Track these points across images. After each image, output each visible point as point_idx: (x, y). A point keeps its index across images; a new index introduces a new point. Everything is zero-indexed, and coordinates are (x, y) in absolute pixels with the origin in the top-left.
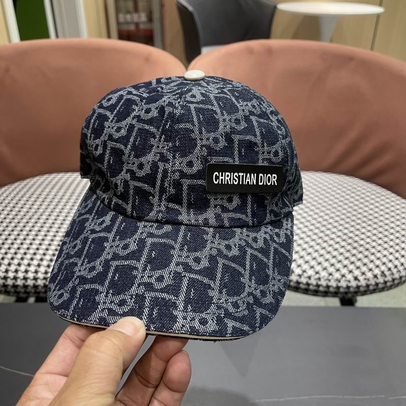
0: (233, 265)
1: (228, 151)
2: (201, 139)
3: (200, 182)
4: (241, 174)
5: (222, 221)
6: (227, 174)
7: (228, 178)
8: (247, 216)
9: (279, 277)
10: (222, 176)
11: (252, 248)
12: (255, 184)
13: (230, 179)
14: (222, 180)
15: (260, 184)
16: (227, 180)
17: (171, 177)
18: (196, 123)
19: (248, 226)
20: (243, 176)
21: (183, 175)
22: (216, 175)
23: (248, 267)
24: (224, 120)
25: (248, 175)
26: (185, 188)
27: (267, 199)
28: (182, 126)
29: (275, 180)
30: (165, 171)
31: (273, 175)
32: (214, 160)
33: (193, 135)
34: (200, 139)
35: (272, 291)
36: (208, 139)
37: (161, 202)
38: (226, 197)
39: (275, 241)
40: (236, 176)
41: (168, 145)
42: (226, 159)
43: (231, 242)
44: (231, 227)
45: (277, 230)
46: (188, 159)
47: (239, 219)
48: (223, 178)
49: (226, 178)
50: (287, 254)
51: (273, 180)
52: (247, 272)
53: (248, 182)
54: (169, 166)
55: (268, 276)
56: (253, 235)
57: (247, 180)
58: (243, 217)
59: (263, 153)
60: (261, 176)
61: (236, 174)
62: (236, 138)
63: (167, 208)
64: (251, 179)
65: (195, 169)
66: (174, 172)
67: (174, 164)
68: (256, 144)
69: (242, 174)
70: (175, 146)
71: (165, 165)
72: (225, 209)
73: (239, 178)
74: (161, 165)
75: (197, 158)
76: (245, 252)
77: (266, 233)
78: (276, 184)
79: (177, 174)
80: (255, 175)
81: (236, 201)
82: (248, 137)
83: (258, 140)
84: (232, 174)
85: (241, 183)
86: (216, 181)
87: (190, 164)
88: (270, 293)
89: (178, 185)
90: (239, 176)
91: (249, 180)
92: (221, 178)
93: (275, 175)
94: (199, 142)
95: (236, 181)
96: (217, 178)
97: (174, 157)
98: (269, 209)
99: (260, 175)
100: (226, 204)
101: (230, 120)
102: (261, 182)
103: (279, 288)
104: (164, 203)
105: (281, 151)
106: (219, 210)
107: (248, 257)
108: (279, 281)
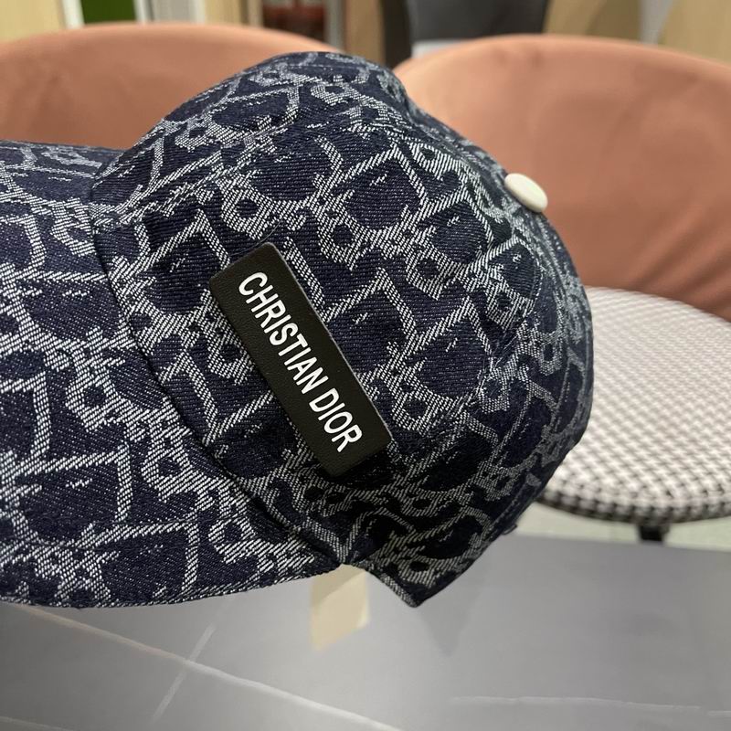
0: (43, 421)
1: (337, 279)
2: (322, 202)
3: (221, 254)
4: (302, 341)
5: (168, 360)
6: (280, 304)
7: (272, 315)
8: (220, 418)
9: (92, 569)
10: (267, 295)
11: (136, 464)
12: (304, 391)
13: (273, 321)
14: (258, 301)
15: (313, 405)
16: (267, 315)
17: (196, 188)
18: (353, 172)
19: (197, 436)
20: (300, 348)
21: (213, 208)
22: (260, 280)
23: (63, 464)
24: (408, 234)
25: (313, 361)
26: (190, 230)
27: (295, 451)
28: (327, 147)
29: (348, 439)
30: (205, 171)
31: (356, 428)
32: (293, 257)
33: (318, 178)
34: (321, 198)
35: (32, 559)
36: (331, 214)
37: (139, 207)
38: (228, 338)
39: (204, 529)
40: (289, 331)
41: (268, 146)
42: (313, 284)
43: (116, 401)
44: (165, 390)
45: (246, 527)
46: (256, 197)
47: (200, 403)
48: (265, 302)
49: (270, 309)
50: (191, 577)
51: (345, 434)
52: (42, 467)
53: (296, 371)
54: (220, 171)
55: (74, 533)
56: (180, 455)
57: (299, 366)
58: (211, 410)
59: (395, 372)
60: (331, 397)
61: (295, 328)
62: (382, 282)
63: (132, 225)
64: (307, 374)
65: (242, 225)
66: (211, 185)
67: (229, 178)
68: (402, 340)
69: (305, 344)
70: (271, 158)
71: (219, 162)
72: (199, 353)
73: (291, 340)
74: (216, 156)
75: (271, 216)
76: (110, 448)
77: (213, 494)
78: (340, 449)
79: (210, 195)
80: (325, 379)
81: (238, 370)
82: (404, 311)
83: (418, 341)
84: (288, 317)
85: (281, 354)
86: (247, 288)
87: (247, 209)
88: (16, 554)
89: (187, 212)
90: (295, 339)
91: (302, 371)
92: (261, 295)
93: (359, 434)
94: (314, 199)
95: (278, 337)
96: (255, 286)
97: (244, 171)
98: (280, 473)
99: (333, 392)
100: (214, 351)
101: (417, 248)
102: (319, 405)
103: (57, 579)
104: (139, 214)
105: (433, 419)
106: (189, 340)
107: (96, 459)
108: (81, 573)
